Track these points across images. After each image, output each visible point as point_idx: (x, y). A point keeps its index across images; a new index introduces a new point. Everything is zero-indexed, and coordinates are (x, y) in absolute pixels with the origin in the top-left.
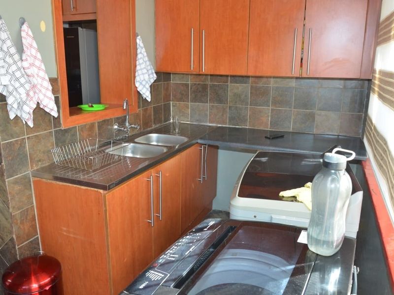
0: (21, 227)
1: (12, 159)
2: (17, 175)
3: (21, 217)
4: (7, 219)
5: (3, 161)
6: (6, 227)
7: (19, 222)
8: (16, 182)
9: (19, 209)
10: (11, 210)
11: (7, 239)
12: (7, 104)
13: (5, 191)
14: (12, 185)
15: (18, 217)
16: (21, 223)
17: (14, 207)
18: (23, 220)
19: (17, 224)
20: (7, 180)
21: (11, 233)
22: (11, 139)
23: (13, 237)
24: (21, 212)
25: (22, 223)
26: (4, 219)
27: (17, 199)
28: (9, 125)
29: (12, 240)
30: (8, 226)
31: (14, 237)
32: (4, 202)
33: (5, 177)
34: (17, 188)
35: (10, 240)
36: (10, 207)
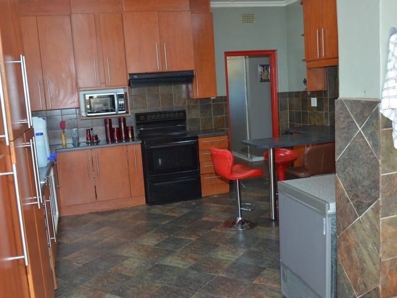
0: (389, 278)
1: (390, 195)
2: (393, 215)
3: (391, 266)
4: (374, 264)
5: (380, 196)
6: (372, 273)
7: (387, 271)
8: (391, 223)
9: (390, 257)
10: (381, 255)
11: (371, 288)
12: (392, 131)
13: (377, 231)
14: (386, 226)
15: (388, 265)
16: (389, 273)
17: (384, 252)
18: (393, 270)
19: (385, 273)
20: (381, 219)
21: (377, 281)
22: (392, 172)
23: (378, 287)
24: (391, 260)
25: (391, 273)
26: (371, 263)
27: (389, 244)
28: (391, 155)
29: (376, 290)
30: (375, 272)
31: (380, 287)
32: (375, 243)
33: (380, 215)
34: (391, 230)
35: (375, 289)
36: (380, 251)
